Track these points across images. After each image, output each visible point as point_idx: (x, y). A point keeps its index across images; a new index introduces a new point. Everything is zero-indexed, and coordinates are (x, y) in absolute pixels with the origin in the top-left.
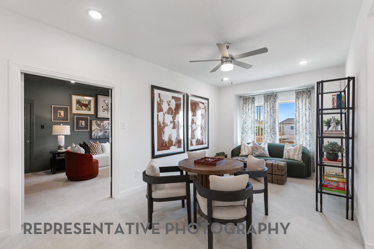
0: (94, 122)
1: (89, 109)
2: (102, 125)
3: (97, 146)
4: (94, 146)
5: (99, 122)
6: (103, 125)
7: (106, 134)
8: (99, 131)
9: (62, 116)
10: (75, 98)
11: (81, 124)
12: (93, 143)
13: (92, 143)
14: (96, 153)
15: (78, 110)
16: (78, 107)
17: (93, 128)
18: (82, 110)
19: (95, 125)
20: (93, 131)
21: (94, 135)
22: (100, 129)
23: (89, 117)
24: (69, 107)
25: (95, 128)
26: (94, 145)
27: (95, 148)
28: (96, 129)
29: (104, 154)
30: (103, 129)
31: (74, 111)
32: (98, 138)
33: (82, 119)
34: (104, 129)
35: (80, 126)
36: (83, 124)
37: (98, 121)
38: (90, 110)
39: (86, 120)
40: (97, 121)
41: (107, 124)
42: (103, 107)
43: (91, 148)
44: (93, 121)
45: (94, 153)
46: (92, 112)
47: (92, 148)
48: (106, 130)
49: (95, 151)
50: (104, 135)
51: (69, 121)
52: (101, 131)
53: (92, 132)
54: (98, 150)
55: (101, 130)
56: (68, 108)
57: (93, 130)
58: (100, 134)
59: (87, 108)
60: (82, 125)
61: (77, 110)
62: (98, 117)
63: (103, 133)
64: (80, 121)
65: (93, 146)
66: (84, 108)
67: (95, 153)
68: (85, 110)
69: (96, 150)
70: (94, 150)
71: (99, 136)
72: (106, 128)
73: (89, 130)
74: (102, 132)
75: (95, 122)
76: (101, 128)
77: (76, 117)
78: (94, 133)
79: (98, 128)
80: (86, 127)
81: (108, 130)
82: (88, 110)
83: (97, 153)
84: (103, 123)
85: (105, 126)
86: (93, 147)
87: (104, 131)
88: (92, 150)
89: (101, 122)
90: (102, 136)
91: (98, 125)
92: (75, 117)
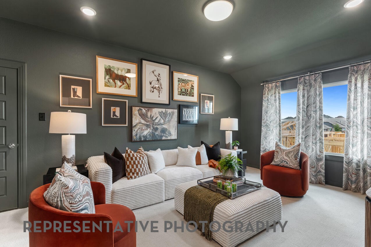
0: (135, 110)
1: (128, 84)
2: (149, 116)
3: (140, 159)
4: (134, 158)
5: (145, 111)
6: (151, 115)
7: (157, 133)
8: (144, 128)
9: (78, 96)
10: (102, 63)
11: (114, 112)
12: (131, 152)
13: (129, 151)
14: (137, 174)
15: (109, 86)
16: (109, 81)
17: (135, 121)
18: (115, 87)
19: (138, 116)
20: (135, 126)
21: (137, 135)
22: (145, 123)
23: (127, 101)
24: (91, 80)
25: (137, 121)
26: (133, 155)
27: (134, 163)
28: (140, 123)
29: (153, 174)
30: (150, 122)
31: (102, 88)
32: (142, 139)
33: (116, 104)
34: (153, 124)
35: (112, 117)
36: (118, 114)
37: (143, 109)
38: (129, 87)
39: (121, 105)
40: (141, 108)
41: (158, 115)
42: (151, 83)
43: (128, 163)
44: (133, 108)
45: (133, 174)
46: (133, 92)
47: (130, 162)
48: (156, 125)
49: (135, 170)
50: (153, 134)
51: (91, 107)
52: (148, 126)
53: (133, 129)
54: (141, 166)
55: (147, 124)
56: (89, 81)
57: (134, 124)
58: (146, 133)
59: (123, 84)
60: (116, 116)
61: (106, 85)
62: (144, 101)
63: (151, 131)
64: (112, 108)
65: (132, 159)
66: (119, 83)
67: (135, 175)
68: (120, 87)
69: (137, 166)
70: (133, 167)
71: (144, 137)
72: (157, 121)
73: (127, 125)
74: (149, 129)
75: (138, 110)
76: (147, 122)
77: (105, 100)
78: (136, 130)
79: (143, 121)
80: (122, 120)
81: (159, 125)
82: (126, 88)
83: (140, 173)
84: (151, 112)
85: (154, 119)
86: (132, 161)
87: (154, 128)
88: (128, 167)
89: (148, 111)
90: (150, 136)
91: (143, 116)
92: (103, 99)
